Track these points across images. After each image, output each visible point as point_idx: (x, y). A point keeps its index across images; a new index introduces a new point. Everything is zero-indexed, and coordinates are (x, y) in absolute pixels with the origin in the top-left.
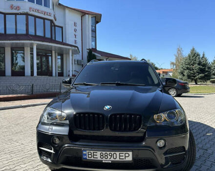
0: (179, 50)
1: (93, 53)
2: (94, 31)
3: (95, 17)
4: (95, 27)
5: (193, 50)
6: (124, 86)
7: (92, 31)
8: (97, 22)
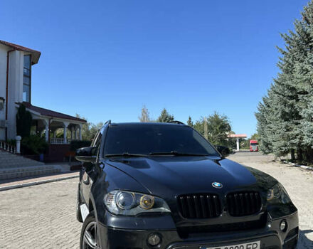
0: (144, 112)
1: (27, 109)
2: (28, 76)
3: (30, 55)
4: (30, 70)
5: (165, 112)
6: (189, 157)
7: (25, 75)
8: (33, 63)
